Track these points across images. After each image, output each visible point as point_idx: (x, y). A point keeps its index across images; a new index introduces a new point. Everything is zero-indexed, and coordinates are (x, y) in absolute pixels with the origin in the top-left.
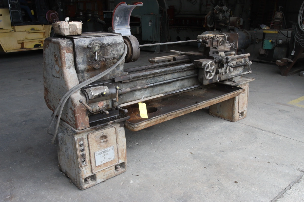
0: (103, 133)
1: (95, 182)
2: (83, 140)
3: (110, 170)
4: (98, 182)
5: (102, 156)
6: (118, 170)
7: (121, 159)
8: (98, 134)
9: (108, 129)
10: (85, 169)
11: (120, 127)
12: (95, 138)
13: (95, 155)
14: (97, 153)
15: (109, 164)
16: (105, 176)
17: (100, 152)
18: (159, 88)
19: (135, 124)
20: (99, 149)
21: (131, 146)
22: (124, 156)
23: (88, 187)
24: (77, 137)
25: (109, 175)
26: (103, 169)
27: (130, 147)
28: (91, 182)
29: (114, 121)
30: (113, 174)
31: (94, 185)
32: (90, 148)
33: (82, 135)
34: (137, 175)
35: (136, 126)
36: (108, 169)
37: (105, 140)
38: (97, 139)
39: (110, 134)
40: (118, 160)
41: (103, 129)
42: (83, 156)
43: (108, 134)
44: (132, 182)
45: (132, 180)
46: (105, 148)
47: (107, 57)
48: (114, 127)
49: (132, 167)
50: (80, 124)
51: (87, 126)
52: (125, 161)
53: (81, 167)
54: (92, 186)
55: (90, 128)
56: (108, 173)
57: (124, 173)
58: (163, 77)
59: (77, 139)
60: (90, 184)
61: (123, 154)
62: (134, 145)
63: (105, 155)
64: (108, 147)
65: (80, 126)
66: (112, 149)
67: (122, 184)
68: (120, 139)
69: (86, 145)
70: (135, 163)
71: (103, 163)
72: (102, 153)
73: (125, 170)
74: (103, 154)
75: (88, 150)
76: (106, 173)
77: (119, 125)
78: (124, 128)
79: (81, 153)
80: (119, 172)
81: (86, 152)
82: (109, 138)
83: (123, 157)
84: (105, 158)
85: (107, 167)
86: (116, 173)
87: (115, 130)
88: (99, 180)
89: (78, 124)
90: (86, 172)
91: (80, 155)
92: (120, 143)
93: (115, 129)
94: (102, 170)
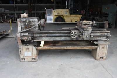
7: (34, 57)
12: (25, 48)
18: (53, 38)
20: (26, 52)
37: (28, 49)
47: (31, 25)
53: (20, 55)
56: (29, 60)
57: (35, 62)
58: (55, 34)
59: (19, 47)
60: (23, 61)
66: (30, 53)
69: (22, 49)
78: (35, 48)
81: (22, 51)
84: (28, 55)
86: (32, 61)
87: (32, 47)
88: (26, 61)
89: (18, 42)
90: (22, 57)
92: (34, 52)
94: (27, 58)
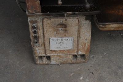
0: (62, 22)
1: (49, 62)
2: (37, 23)
3: (66, 57)
4: (51, 63)
5: (58, 43)
6: (77, 59)
7: (81, 51)
8: (55, 21)
9: (69, 18)
10: (38, 49)
11: (86, 19)
12: (52, 24)
13: (49, 40)
14: (52, 39)
15: (66, 52)
16: (61, 61)
17: (56, 39)
19: (101, 24)
20: (55, 36)
21: (114, 35)
22: (86, 49)
23: (41, 64)
24: (30, 18)
25: (65, 61)
26: (59, 54)
27: (112, 36)
28: (45, 61)
29: (74, 13)
30: (70, 61)
31: (47, 64)
32: (45, 32)
33: (37, 18)
34: (93, 73)
35: (102, 26)
36: (64, 56)
37: (64, 29)
38: (54, 26)
39: (70, 24)
40: (78, 52)
41: (63, 18)
42: (36, 37)
43: (68, 24)
44: (81, 78)
45: (83, 76)
46: (62, 36)
48: (77, 19)
49: (95, 61)
50: (30, 7)
51: (38, 11)
52: (86, 54)
53: (34, 46)
54: (46, 65)
55: (41, 14)
56: (64, 59)
57: (83, 64)
59: (30, 20)
60: (44, 62)
61: (84, 47)
62: (118, 36)
63: (62, 43)
64: (67, 36)
65: (30, 9)
66: (70, 40)
67: (71, 75)
68: (84, 32)
69: (41, 28)
70: (102, 57)
71: (59, 49)
72: (58, 40)
73: (85, 61)
74: (59, 42)
75: (43, 34)
76: (61, 59)
77: (84, 18)
78: (90, 22)
79: (34, 35)
80: (77, 61)
81: (41, 35)
82: (68, 28)
83: (84, 50)
84: (61, 45)
85: (63, 54)
86: (73, 61)
87: (77, 22)
88: (53, 61)
89: (28, 6)
90: (39, 52)
91: (33, 36)
92: (82, 37)
93: (78, 20)
94: (56, 54)
